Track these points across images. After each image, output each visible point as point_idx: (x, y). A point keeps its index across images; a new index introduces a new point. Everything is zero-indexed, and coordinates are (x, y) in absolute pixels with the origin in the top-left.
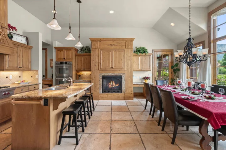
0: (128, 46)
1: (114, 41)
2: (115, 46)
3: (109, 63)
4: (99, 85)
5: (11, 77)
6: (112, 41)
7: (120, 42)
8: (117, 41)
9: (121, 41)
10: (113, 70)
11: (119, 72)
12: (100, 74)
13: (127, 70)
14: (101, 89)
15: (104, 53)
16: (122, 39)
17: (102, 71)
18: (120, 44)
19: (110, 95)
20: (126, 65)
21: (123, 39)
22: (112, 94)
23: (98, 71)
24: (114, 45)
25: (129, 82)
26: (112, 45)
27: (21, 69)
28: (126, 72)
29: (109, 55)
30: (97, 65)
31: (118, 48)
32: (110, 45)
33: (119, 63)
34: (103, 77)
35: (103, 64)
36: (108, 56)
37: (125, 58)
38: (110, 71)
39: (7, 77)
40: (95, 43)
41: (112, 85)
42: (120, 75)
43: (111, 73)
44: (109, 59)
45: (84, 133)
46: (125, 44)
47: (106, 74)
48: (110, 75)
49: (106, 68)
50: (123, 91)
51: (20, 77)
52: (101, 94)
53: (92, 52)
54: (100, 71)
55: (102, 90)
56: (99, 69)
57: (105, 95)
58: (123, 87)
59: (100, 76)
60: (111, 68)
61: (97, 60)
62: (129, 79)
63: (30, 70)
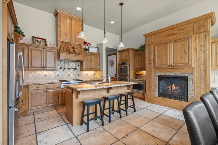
0: (199, 28)
1: (174, 28)
2: (176, 35)
3: (166, 59)
4: (154, 87)
5: (89, 75)
6: (170, 29)
7: (183, 28)
8: (178, 27)
9: (186, 25)
10: (173, 68)
11: (182, 70)
12: (156, 74)
13: (198, 67)
14: (156, 91)
15: (160, 47)
16: (186, 22)
17: (157, 70)
18: (184, 31)
19: (169, 101)
20: (195, 59)
21: (188, 22)
22: (171, 100)
23: (153, 70)
24: (173, 34)
25: (202, 87)
26: (170, 35)
27: (93, 69)
28: (195, 70)
29: (166, 49)
30: (152, 62)
31: (180, 37)
32: (168, 35)
33: (181, 57)
34: (158, 77)
35: (158, 61)
36: (164, 51)
37: (193, 50)
38: (168, 69)
39: (87, 75)
40: (149, 39)
41: (171, 88)
42: (183, 75)
43: (169, 72)
44: (166, 54)
45: (102, 126)
46: (193, 29)
47: (162, 74)
48: (167, 75)
49: (163, 66)
50: (188, 99)
51: (95, 75)
52: (157, 97)
53: (146, 49)
54: (156, 70)
55: (157, 93)
56: (154, 68)
57: (162, 99)
58: (189, 93)
59: (156, 76)
60: (169, 65)
61: (152, 58)
62: (202, 81)
63: (99, 70)
